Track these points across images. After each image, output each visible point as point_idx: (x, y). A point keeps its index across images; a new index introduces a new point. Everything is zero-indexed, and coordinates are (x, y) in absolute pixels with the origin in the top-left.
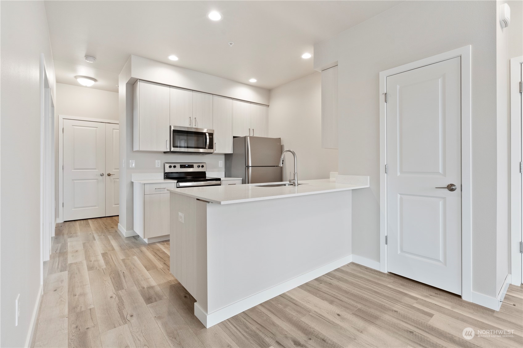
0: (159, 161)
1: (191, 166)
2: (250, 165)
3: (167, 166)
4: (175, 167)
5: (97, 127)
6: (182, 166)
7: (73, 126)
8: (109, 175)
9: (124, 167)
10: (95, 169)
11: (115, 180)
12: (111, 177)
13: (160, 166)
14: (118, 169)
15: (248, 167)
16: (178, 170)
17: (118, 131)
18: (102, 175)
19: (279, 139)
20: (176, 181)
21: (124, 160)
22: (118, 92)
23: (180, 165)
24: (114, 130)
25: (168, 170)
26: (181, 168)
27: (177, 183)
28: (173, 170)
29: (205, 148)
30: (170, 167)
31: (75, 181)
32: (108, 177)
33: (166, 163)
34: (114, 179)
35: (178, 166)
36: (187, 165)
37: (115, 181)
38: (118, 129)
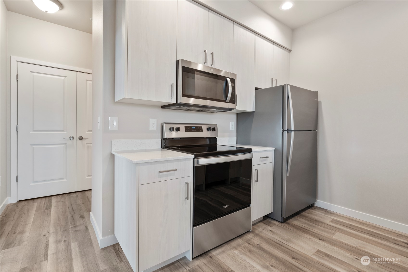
0: (155, 120)
1: (199, 129)
2: (293, 129)
3: (166, 128)
4: (178, 129)
5: (66, 77)
6: (188, 129)
7: (32, 72)
8: (81, 139)
9: (99, 128)
10: (63, 131)
11: (88, 145)
12: (84, 141)
13: (155, 128)
14: (91, 131)
15: (289, 131)
16: (183, 134)
17: (91, 82)
18: (72, 138)
19: (316, 94)
20: (193, 156)
21: (99, 118)
22: (92, 34)
23: (185, 126)
24: (87, 81)
25: (168, 135)
26: (186, 131)
27: (194, 159)
28: (174, 135)
29: (225, 101)
30: (172, 129)
31: (34, 147)
32: (80, 141)
33: (166, 123)
34: (87, 143)
35: (182, 127)
36: (194, 128)
37: (88, 147)
38: (92, 80)
